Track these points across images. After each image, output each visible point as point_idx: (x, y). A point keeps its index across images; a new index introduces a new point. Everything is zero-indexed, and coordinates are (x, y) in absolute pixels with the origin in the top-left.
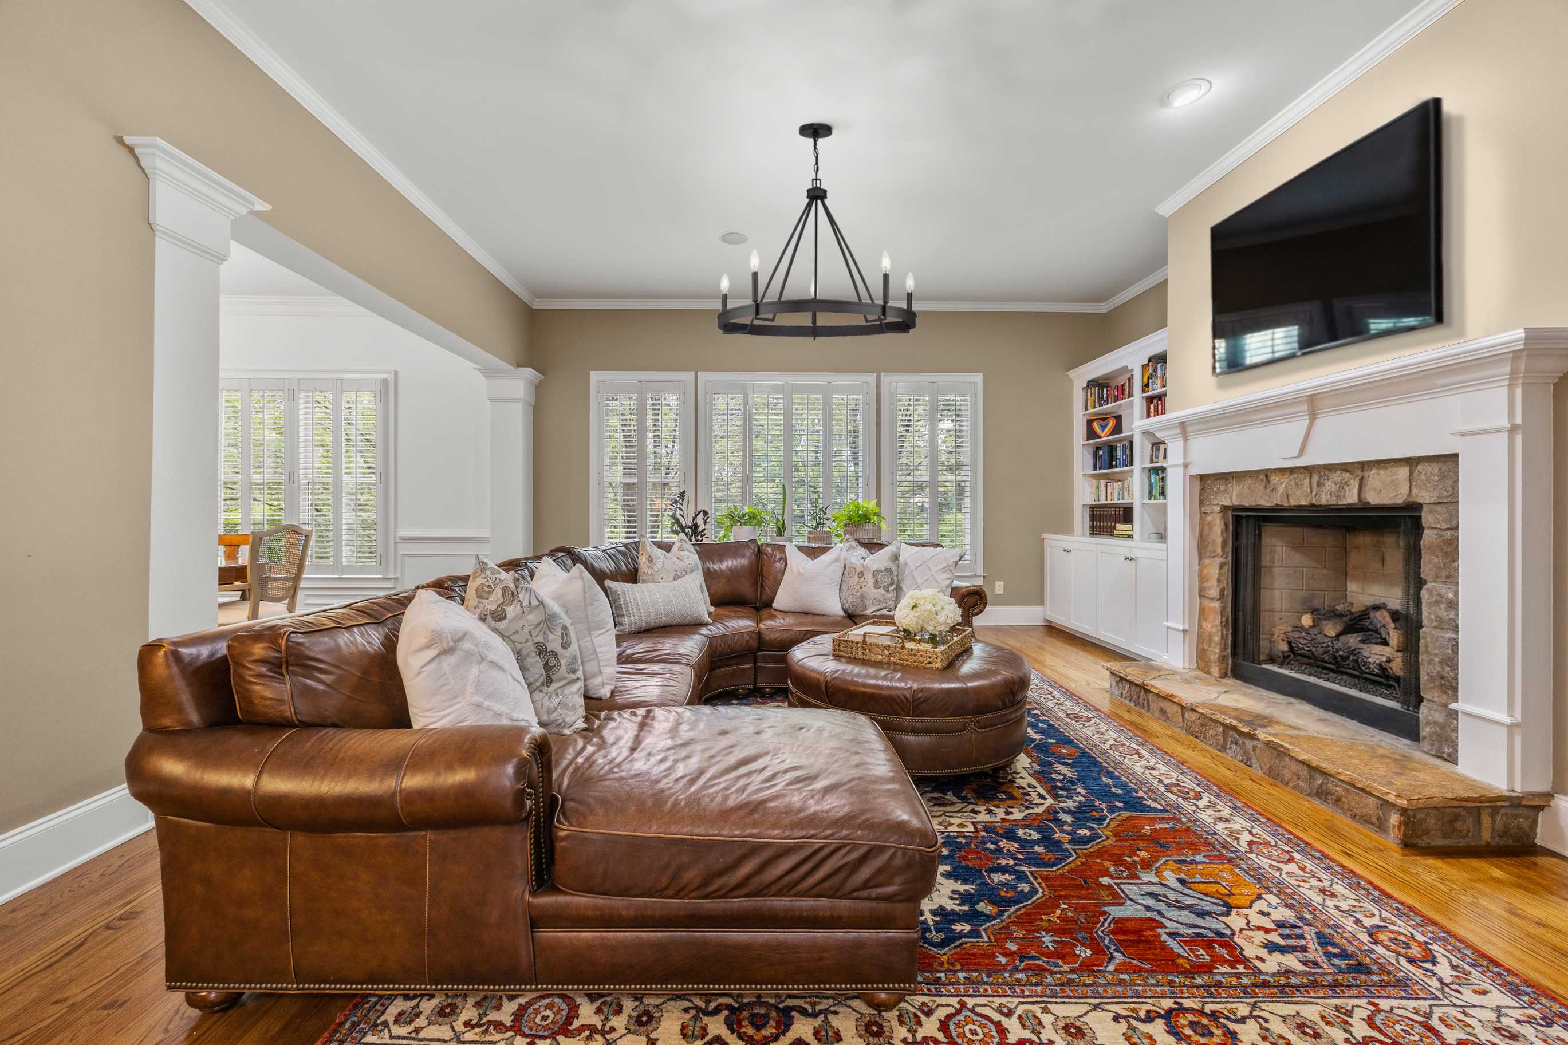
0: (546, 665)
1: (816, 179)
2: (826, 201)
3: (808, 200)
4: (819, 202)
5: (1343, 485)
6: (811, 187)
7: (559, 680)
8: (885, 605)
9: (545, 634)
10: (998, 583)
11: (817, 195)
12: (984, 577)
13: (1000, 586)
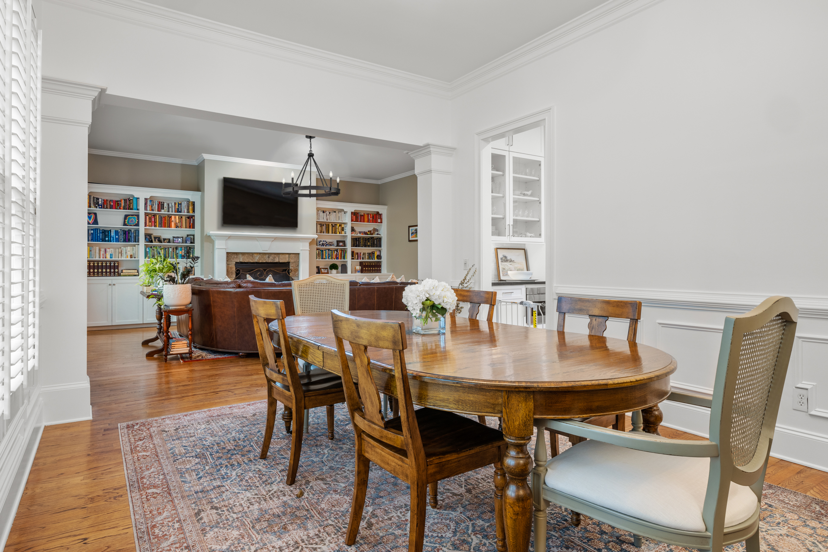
5: (274, 258)
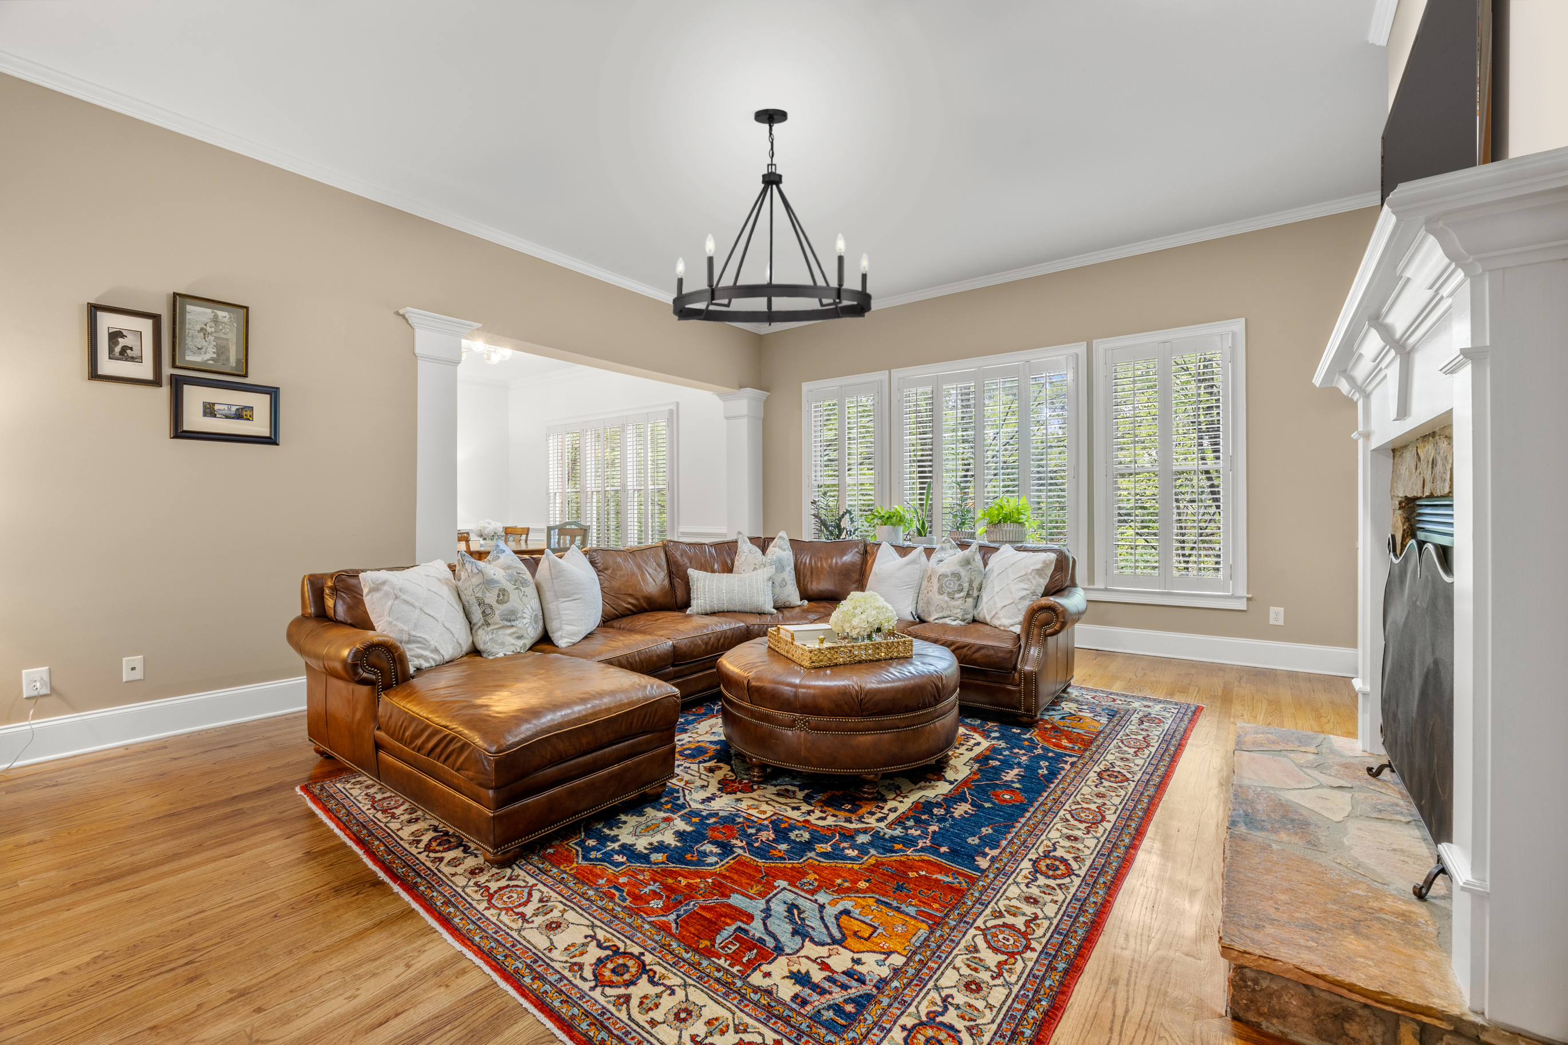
0: (484, 612)
1: (772, 165)
2: (781, 186)
3: (763, 185)
4: (774, 187)
6: (766, 172)
7: (495, 624)
8: (949, 613)
9: (483, 592)
10: (1273, 610)
11: (772, 180)
12: (1249, 599)
13: (1277, 614)
